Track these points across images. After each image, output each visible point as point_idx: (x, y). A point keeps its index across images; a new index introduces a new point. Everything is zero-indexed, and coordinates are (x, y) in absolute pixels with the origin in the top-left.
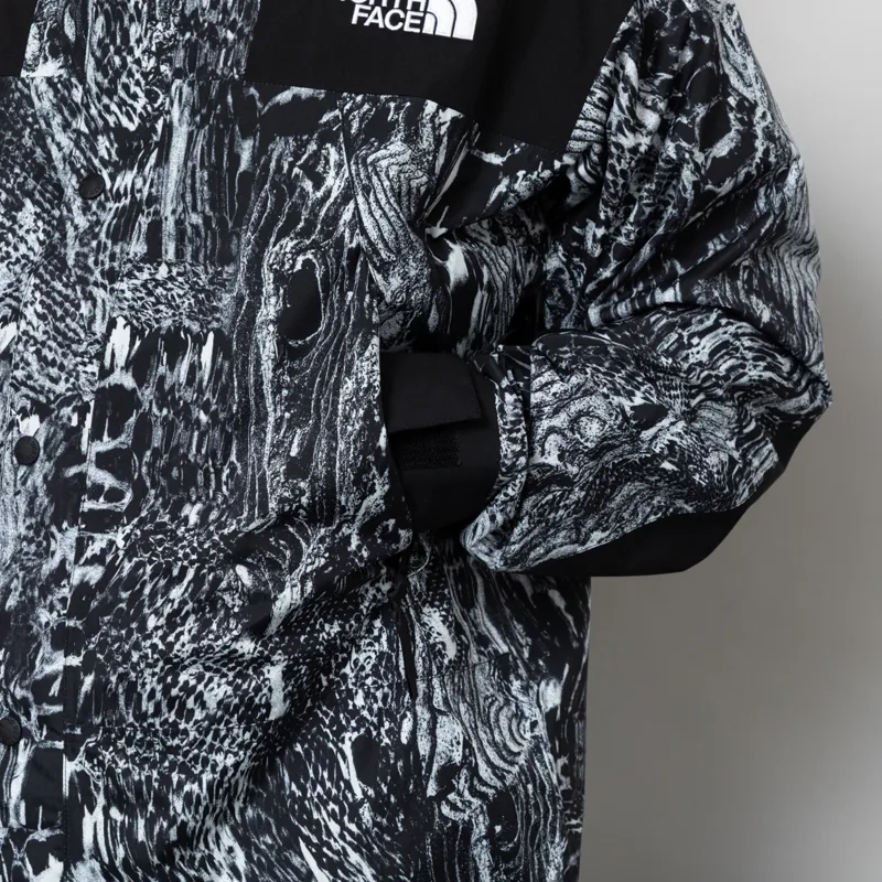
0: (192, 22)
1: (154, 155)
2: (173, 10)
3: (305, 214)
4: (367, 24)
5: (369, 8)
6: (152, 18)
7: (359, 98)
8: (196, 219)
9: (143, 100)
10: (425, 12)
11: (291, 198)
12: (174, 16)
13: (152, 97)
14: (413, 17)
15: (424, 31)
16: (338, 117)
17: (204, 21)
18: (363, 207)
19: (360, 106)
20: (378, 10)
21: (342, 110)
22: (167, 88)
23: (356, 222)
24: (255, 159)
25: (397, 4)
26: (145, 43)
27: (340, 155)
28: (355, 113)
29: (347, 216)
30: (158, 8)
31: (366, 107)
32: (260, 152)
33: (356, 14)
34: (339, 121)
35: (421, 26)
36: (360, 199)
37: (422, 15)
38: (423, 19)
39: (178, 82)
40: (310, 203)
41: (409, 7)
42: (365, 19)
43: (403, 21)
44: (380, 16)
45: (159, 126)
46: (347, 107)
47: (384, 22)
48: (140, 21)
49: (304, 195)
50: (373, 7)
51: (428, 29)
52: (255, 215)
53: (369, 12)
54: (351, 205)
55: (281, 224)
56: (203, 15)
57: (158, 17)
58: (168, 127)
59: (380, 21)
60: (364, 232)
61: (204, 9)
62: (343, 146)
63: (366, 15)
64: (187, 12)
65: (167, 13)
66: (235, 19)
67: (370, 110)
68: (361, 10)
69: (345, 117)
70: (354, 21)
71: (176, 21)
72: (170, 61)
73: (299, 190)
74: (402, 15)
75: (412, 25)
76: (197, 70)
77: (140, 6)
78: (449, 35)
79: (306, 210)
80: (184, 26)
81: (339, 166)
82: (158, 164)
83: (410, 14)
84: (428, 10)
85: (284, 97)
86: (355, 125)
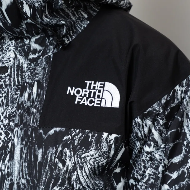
0: (21, 106)
1: (8, 156)
2: (15, 102)
3: (61, 177)
4: (81, 103)
5: (82, 98)
6: (7, 105)
7: (78, 131)
8: (24, 181)
9: (4, 135)
10: (102, 98)
11: (55, 171)
12: (15, 104)
13: (7, 134)
14: (98, 101)
15: (102, 106)
16: (70, 138)
17: (26, 105)
18: (80, 174)
19: (78, 134)
20: (85, 98)
21: (71, 136)
22: (12, 131)
23: (78, 180)
24: (43, 157)
25: (92, 96)
26: (5, 114)
27: (71, 153)
28: (76, 137)
29: (74, 177)
30: (9, 101)
31: (80, 135)
32: (45, 154)
33: (77, 100)
34: (70, 140)
35: (100, 104)
36: (79, 171)
37: (100, 99)
38: (101, 101)
39: (16, 129)
40: (62, 172)
41: (96, 97)
42: (80, 102)
43: (94, 102)
44: (86, 101)
45: (10, 145)
46: (73, 134)
47: (87, 103)
48: (3, 106)
49: (60, 170)
50: (83, 97)
51: (103, 105)
52: (44, 179)
53: (82, 99)
54: (76, 173)
55: (53, 182)
56: (25, 103)
57: (9, 104)
58: (13, 146)
59: (85, 103)
60: (81, 183)
61: (25, 101)
62: (72, 149)
63: (80, 100)
64: (20, 103)
65: (13, 103)
66: (36, 104)
67: (82, 136)
68: (79, 99)
69: (73, 138)
70: (76, 102)
71: (16, 106)
72: (13, 121)
73: (58, 167)
74: (94, 100)
75: (97, 104)
76: (23, 124)
77: (3, 101)
78: (110, 107)
79: (61, 175)
80: (18, 108)
81: (71, 157)
82: (10, 160)
83: (96, 99)
84: (103, 97)
85: (52, 132)
86: (76, 142)
